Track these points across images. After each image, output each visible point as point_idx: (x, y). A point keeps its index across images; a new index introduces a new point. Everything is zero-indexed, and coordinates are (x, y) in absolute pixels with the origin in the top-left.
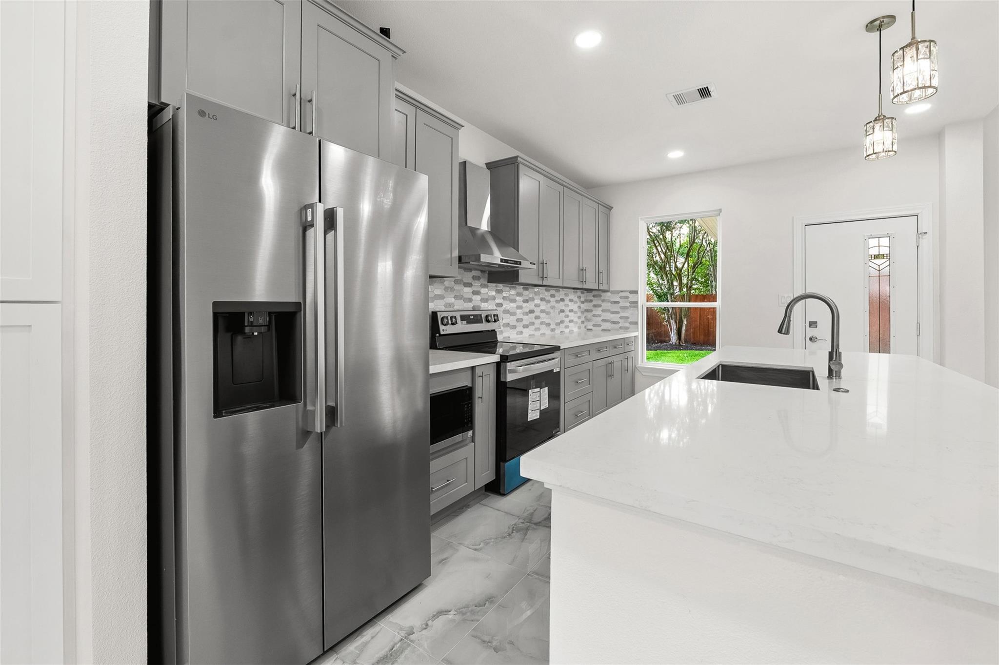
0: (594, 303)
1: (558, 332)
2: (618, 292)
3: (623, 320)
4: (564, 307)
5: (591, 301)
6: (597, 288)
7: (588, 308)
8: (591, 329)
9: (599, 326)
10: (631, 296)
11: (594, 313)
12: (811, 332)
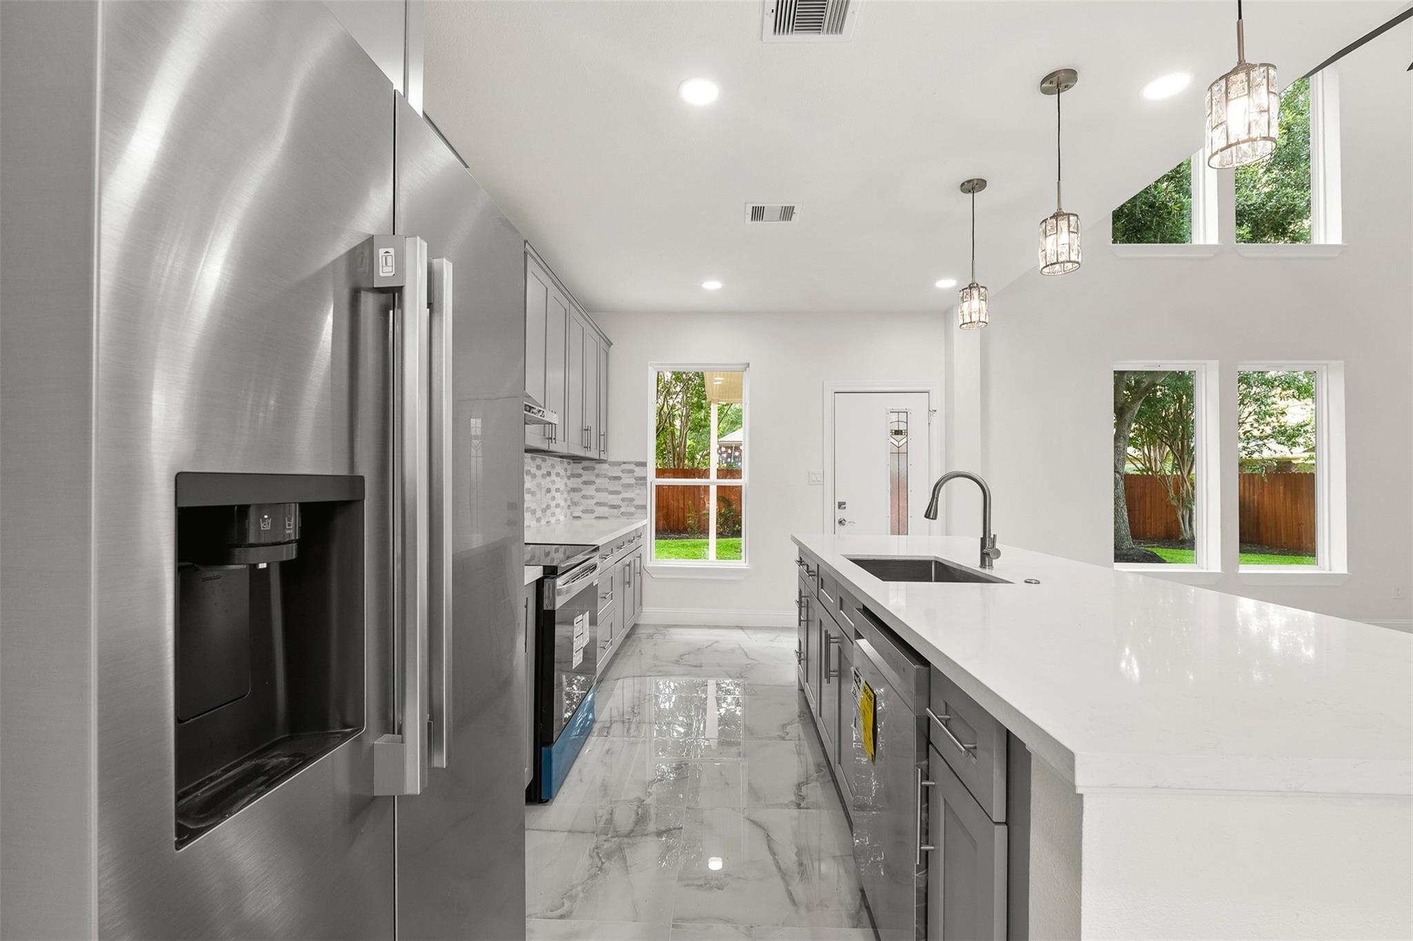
0: (584, 478)
1: (543, 522)
2: (619, 464)
3: (626, 503)
4: (550, 484)
5: (580, 476)
6: (598, 458)
7: (575, 486)
8: (580, 517)
9: (592, 512)
10: (637, 469)
11: (583, 493)
12: (841, 514)
